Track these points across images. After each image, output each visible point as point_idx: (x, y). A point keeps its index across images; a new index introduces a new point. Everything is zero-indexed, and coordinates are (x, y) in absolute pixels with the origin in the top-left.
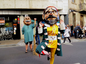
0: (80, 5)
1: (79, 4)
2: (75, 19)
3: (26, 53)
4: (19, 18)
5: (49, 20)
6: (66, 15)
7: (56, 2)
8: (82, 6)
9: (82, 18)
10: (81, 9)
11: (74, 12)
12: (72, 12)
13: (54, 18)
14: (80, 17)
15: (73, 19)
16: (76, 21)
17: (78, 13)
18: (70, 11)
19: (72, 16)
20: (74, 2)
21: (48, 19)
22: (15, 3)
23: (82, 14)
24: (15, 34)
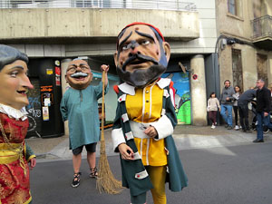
0: (256, 22)
1: (252, 18)
2: (241, 68)
3: (75, 183)
4: (60, 66)
5: (132, 72)
6: (210, 54)
7: (175, 15)
8: (261, 26)
9: (265, 64)
10: (257, 36)
11: (238, 46)
12: (229, 43)
13: (145, 64)
14: (258, 60)
15: (235, 67)
16: (245, 74)
17: (250, 47)
18: (224, 41)
19: (231, 59)
20: (236, 14)
21: (128, 69)
22: (46, 19)
23: (262, 52)
24: (46, 118)
